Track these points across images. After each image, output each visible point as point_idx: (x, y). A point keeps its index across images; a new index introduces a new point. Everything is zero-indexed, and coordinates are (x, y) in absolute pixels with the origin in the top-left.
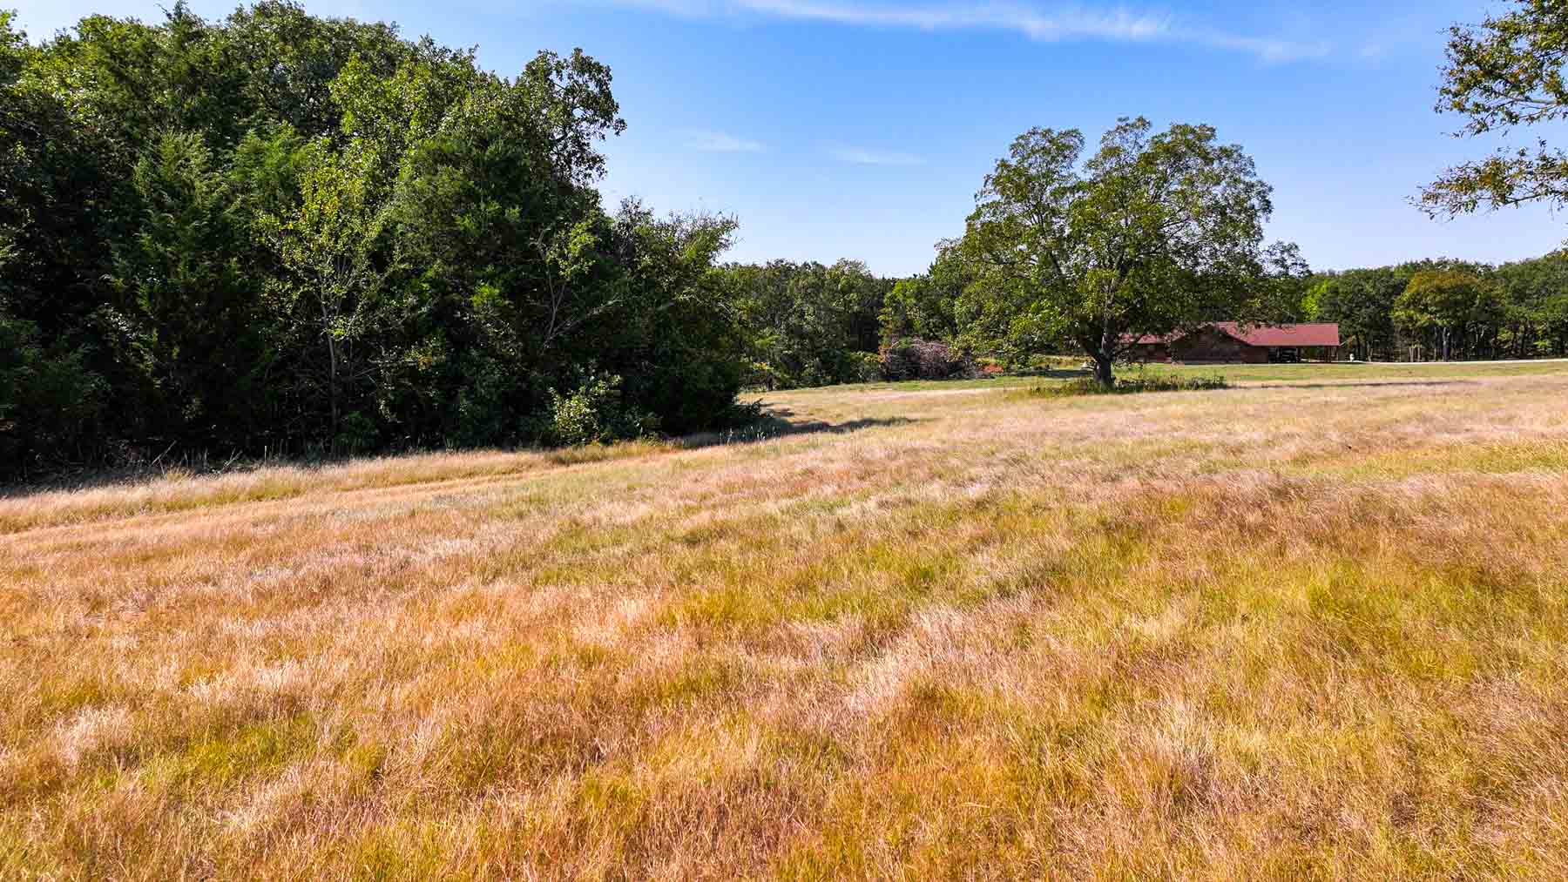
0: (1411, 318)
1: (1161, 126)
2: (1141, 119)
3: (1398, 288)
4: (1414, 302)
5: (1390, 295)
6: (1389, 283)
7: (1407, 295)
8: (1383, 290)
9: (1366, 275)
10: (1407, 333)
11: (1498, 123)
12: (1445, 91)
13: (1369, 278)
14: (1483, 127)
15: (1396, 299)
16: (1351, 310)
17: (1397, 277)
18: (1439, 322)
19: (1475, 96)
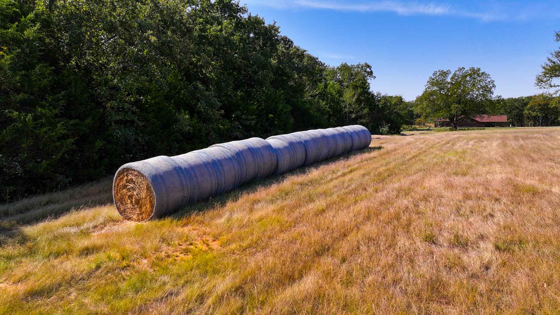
0: (530, 114)
1: (467, 68)
2: (463, 68)
3: (526, 104)
4: (531, 108)
5: (523, 106)
6: (523, 103)
7: (528, 106)
8: (521, 105)
9: (516, 100)
10: (528, 118)
11: (543, 89)
12: (536, 83)
13: (517, 101)
14: (541, 88)
15: (525, 108)
16: (511, 111)
17: (526, 101)
18: (539, 115)
19: (540, 84)
